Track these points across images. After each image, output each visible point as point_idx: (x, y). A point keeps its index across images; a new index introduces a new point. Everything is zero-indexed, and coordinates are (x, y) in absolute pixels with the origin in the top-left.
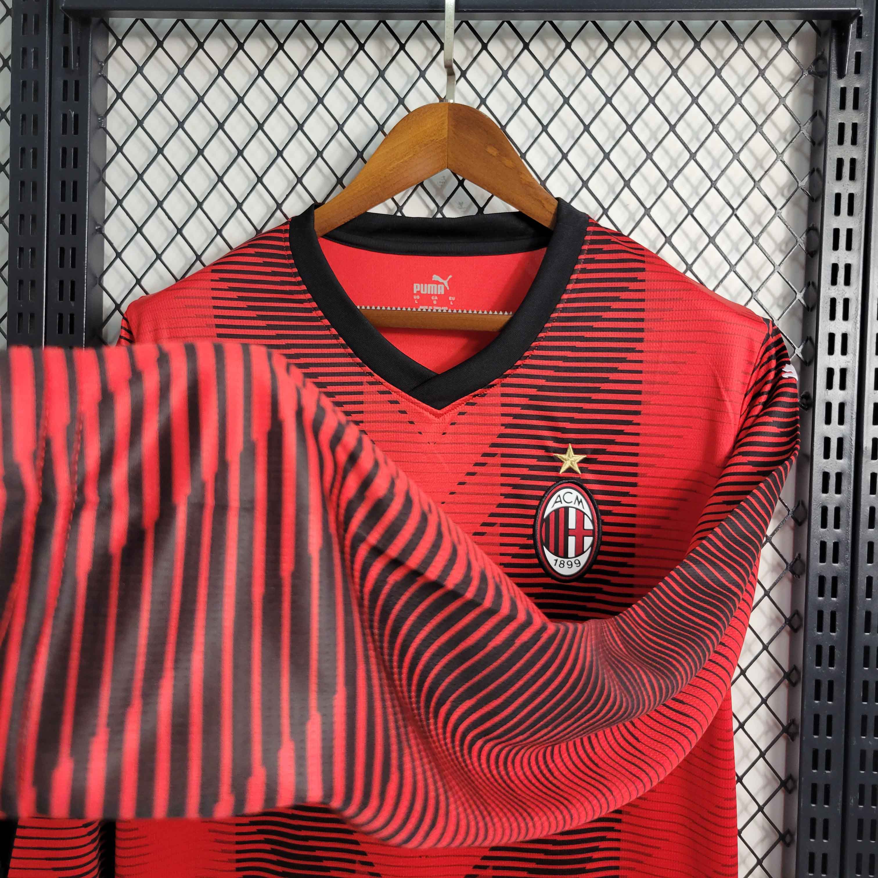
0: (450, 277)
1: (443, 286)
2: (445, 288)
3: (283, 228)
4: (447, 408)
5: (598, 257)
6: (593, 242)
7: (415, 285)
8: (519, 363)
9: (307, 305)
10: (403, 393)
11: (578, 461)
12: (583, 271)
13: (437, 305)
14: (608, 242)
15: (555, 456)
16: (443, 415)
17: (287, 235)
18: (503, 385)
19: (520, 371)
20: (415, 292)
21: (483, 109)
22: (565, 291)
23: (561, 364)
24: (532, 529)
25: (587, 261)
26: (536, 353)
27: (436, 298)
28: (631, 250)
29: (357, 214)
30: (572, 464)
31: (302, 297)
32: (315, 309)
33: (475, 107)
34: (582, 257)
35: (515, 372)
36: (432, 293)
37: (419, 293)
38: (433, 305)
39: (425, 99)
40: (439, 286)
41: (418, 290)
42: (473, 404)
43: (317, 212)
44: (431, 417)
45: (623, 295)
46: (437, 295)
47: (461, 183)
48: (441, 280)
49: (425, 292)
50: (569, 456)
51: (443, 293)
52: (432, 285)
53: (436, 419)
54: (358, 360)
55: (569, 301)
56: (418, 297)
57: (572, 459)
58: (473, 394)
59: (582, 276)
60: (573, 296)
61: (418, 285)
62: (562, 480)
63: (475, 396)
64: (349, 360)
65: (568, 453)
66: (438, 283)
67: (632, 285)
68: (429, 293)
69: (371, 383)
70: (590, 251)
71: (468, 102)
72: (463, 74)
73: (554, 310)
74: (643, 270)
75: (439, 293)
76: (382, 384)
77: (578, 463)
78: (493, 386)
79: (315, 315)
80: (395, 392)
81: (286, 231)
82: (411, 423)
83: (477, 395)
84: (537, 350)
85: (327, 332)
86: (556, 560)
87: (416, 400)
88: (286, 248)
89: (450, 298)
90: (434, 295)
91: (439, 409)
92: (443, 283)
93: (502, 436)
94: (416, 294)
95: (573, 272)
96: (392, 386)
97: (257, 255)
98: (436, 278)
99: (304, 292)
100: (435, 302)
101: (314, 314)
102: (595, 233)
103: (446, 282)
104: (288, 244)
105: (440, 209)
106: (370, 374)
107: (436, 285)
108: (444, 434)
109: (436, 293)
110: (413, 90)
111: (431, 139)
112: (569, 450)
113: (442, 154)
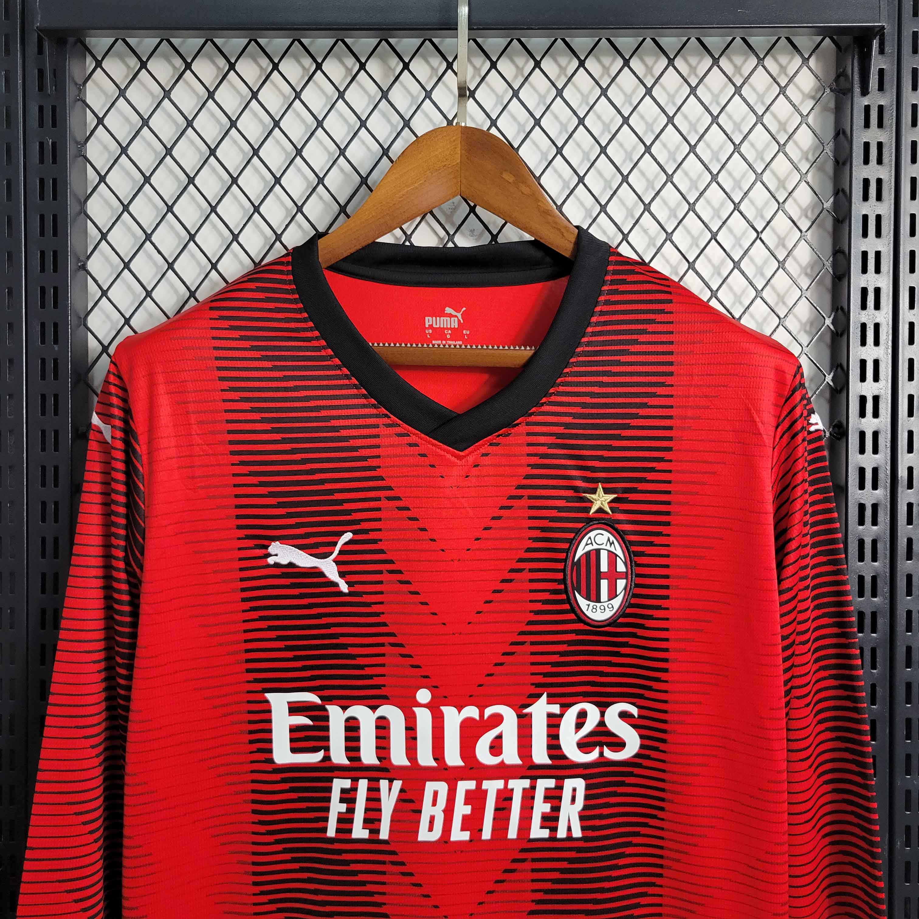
0: (464, 309)
1: (456, 319)
2: (459, 321)
3: (284, 260)
4: (470, 449)
5: (622, 288)
6: (615, 272)
7: (427, 318)
8: (544, 400)
9: (315, 343)
10: (423, 435)
11: (608, 501)
12: (607, 302)
13: (449, 339)
14: (632, 272)
15: (584, 496)
16: (465, 456)
17: (290, 268)
18: (528, 424)
19: (546, 408)
20: (427, 326)
21: (494, 131)
22: (589, 324)
23: (588, 400)
24: (562, 574)
25: (610, 292)
26: (561, 389)
27: (450, 332)
28: (657, 281)
29: (364, 244)
30: (602, 504)
31: (309, 334)
32: (324, 348)
33: (485, 129)
34: (605, 288)
35: (540, 410)
36: (445, 327)
37: (431, 326)
38: (446, 339)
39: (431, 120)
40: (452, 319)
41: (431, 323)
42: (497, 445)
43: (321, 242)
44: (453, 459)
45: (650, 328)
46: (451, 329)
47: (472, 210)
48: (454, 313)
49: (438, 326)
50: (599, 495)
51: (456, 326)
52: (445, 318)
53: (458, 462)
54: (373, 401)
55: (594, 334)
56: (431, 331)
57: (603, 499)
58: (496, 434)
59: (606, 308)
60: (598, 329)
61: (430, 318)
62: (592, 521)
63: (499, 436)
64: (363, 401)
65: (598, 493)
66: (450, 316)
67: (659, 318)
68: (442, 326)
69: (387, 426)
70: (612, 282)
71: (477, 124)
72: (472, 94)
73: (579, 344)
74: (670, 301)
75: (452, 327)
76: (399, 426)
77: (609, 503)
78: (518, 425)
79: (324, 354)
80: (414, 434)
81: (288, 263)
82: (433, 466)
83: (501, 435)
84: (562, 386)
85: (338, 372)
86: (589, 605)
87: (437, 442)
88: (289, 283)
89: (464, 332)
90: (447, 328)
91: (460, 451)
92: (456, 316)
93: (527, 477)
94: (428, 328)
95: (596, 303)
96: (410, 428)
97: (257, 290)
98: (448, 310)
99: (311, 329)
100: (448, 336)
101: (323, 353)
102: (618, 263)
103: (459, 315)
104: (291, 277)
105: (451, 238)
106: (386, 416)
107: (448, 319)
108: (467, 477)
109: (449, 327)
110: (419, 112)
111: (443, 164)
112: (599, 490)
113: (455, 180)
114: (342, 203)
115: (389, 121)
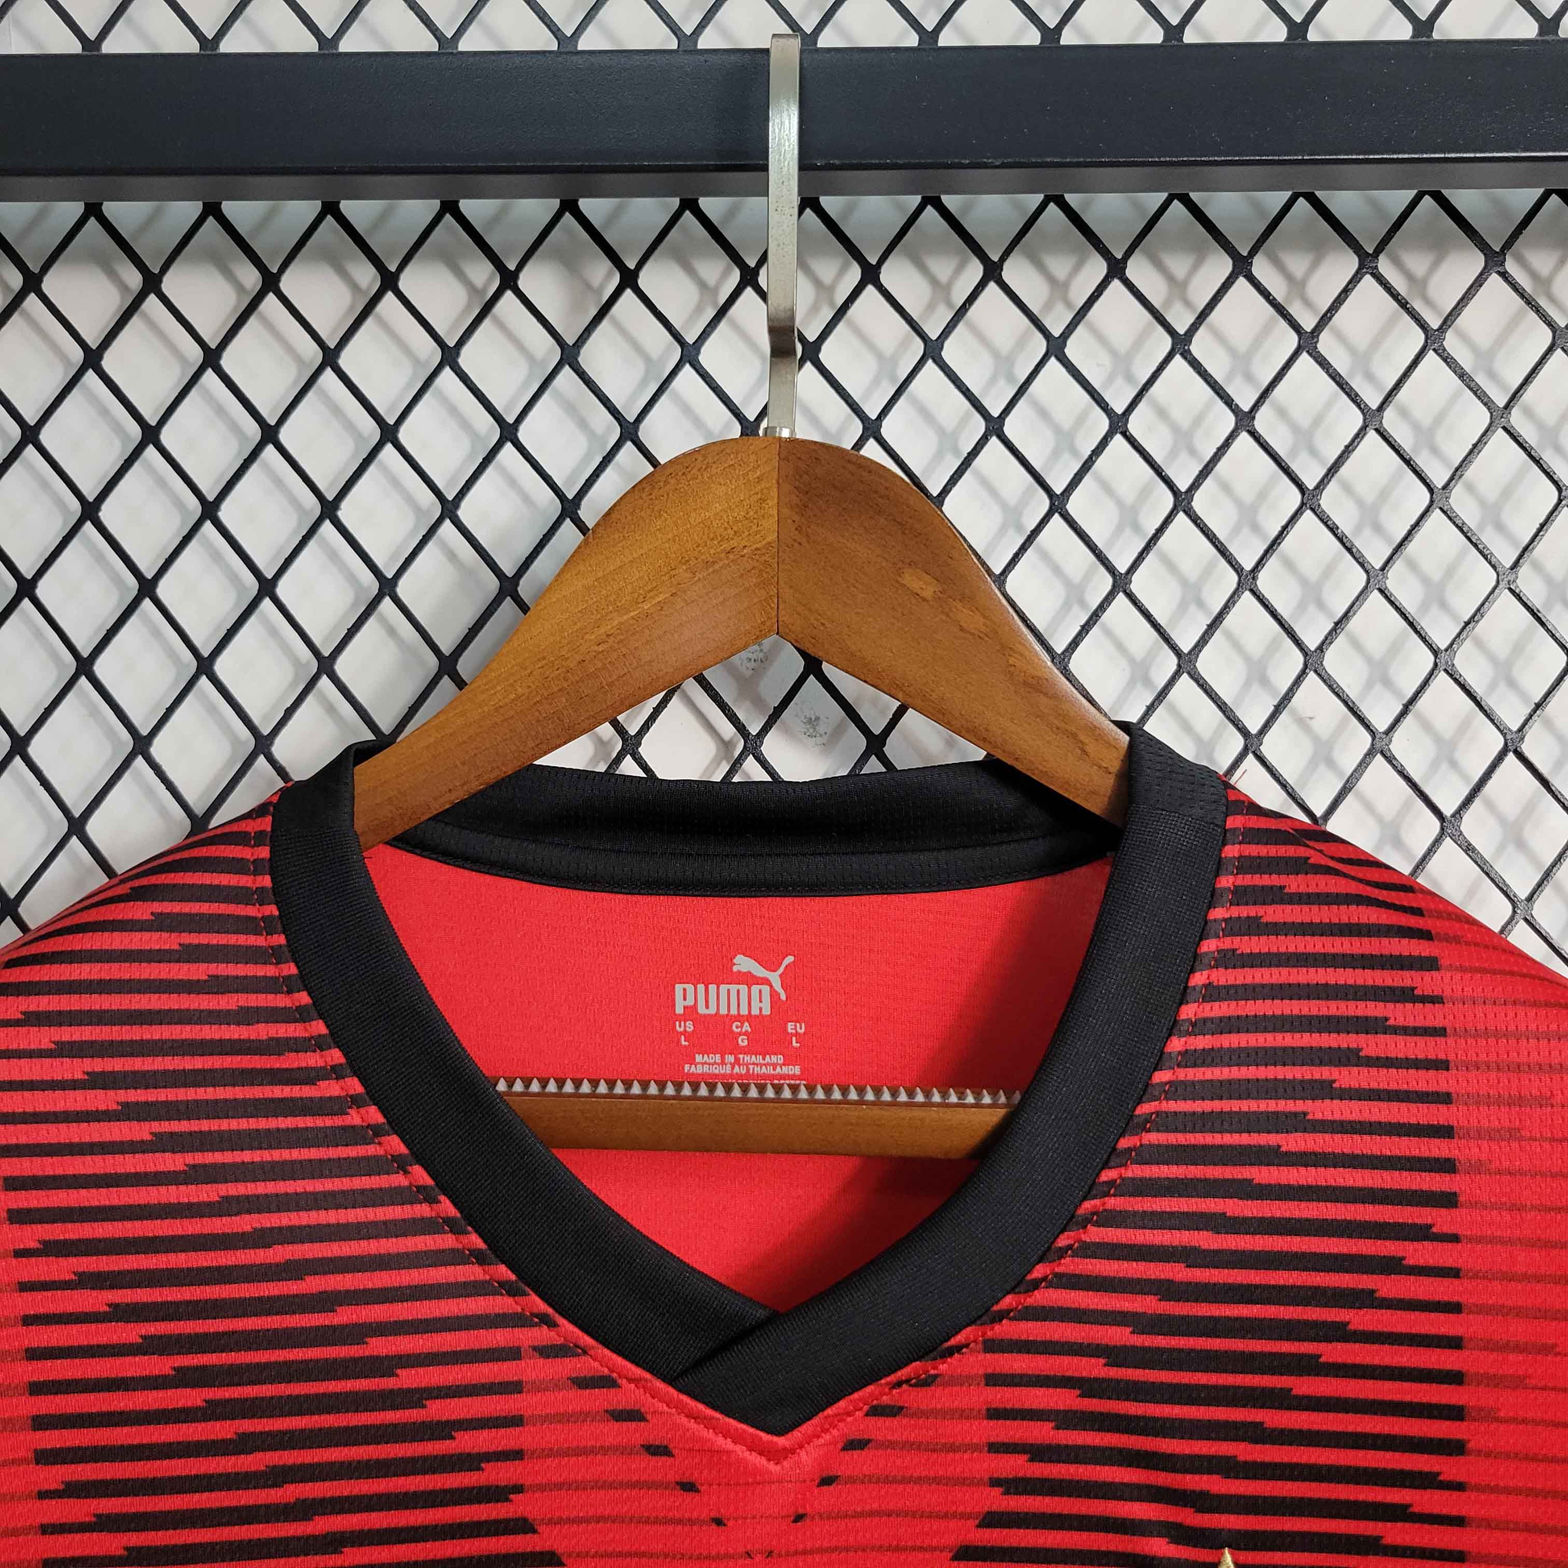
0: (790, 959)
1: (766, 989)
2: (774, 994)
3: (251, 827)
4: (807, 1428)
5: (1273, 913)
6: (1246, 865)
7: (679, 988)
8: (1039, 1271)
9: (331, 1089)
10: (659, 1384)
12: (1227, 959)
13: (747, 1051)
14: (1299, 866)
16: (792, 1451)
17: (264, 852)
18: (992, 1346)
19: (1044, 1297)
20: (679, 1010)
21: (872, 450)
22: (1173, 1029)
23: (1179, 1272)
25: (1234, 928)
26: (1094, 1234)
27: (746, 1027)
28: (1383, 895)
29: (492, 776)
31: (312, 1060)
32: (356, 1101)
33: (848, 445)
34: (1218, 913)
35: (1030, 1301)
36: (734, 1011)
37: (691, 1011)
38: (736, 1050)
39: (697, 422)
40: (755, 989)
41: (690, 1002)
42: (893, 1411)
43: (364, 773)
44: (754, 1459)
45: (1371, 1045)
46: (749, 1018)
47: (813, 667)
48: (759, 971)
49: (712, 1010)
51: (767, 1011)
52: (734, 988)
53: (772, 1466)
54: (504, 1272)
55: (1191, 1059)
56: (690, 1026)
58: (892, 1378)
59: (1223, 977)
60: (1202, 1042)
61: (690, 988)
63: (899, 1384)
64: (473, 1272)
66: (749, 979)
67: (1399, 1013)
68: (724, 1011)
69: (546, 1352)
70: (1240, 896)
71: (826, 432)
72: (812, 352)
73: (1144, 1092)
74: (1430, 964)
75: (755, 1011)
76: (585, 1353)
78: (959, 1348)
79: (357, 1121)
80: (630, 1380)
81: (259, 838)
82: (689, 1487)
83: (907, 1381)
84: (1098, 1224)
85: (400, 1180)
87: (701, 1407)
88: (261, 897)
89: (790, 1027)
90: (739, 1018)
91: (779, 1434)
92: (766, 981)
93: (992, 1520)
94: (684, 1018)
95: (1194, 962)
96: (619, 1360)
98: (743, 964)
99: (319, 1045)
100: (743, 1042)
101: (354, 1118)
102: (1251, 836)
103: (775, 978)
104: (266, 881)
105: (753, 744)
106: (545, 1320)
107: (743, 988)
108: (799, 1518)
109: (744, 1011)
110: (664, 399)
111: (726, 546)
113: (762, 593)
114: (446, 648)
115: (583, 424)
